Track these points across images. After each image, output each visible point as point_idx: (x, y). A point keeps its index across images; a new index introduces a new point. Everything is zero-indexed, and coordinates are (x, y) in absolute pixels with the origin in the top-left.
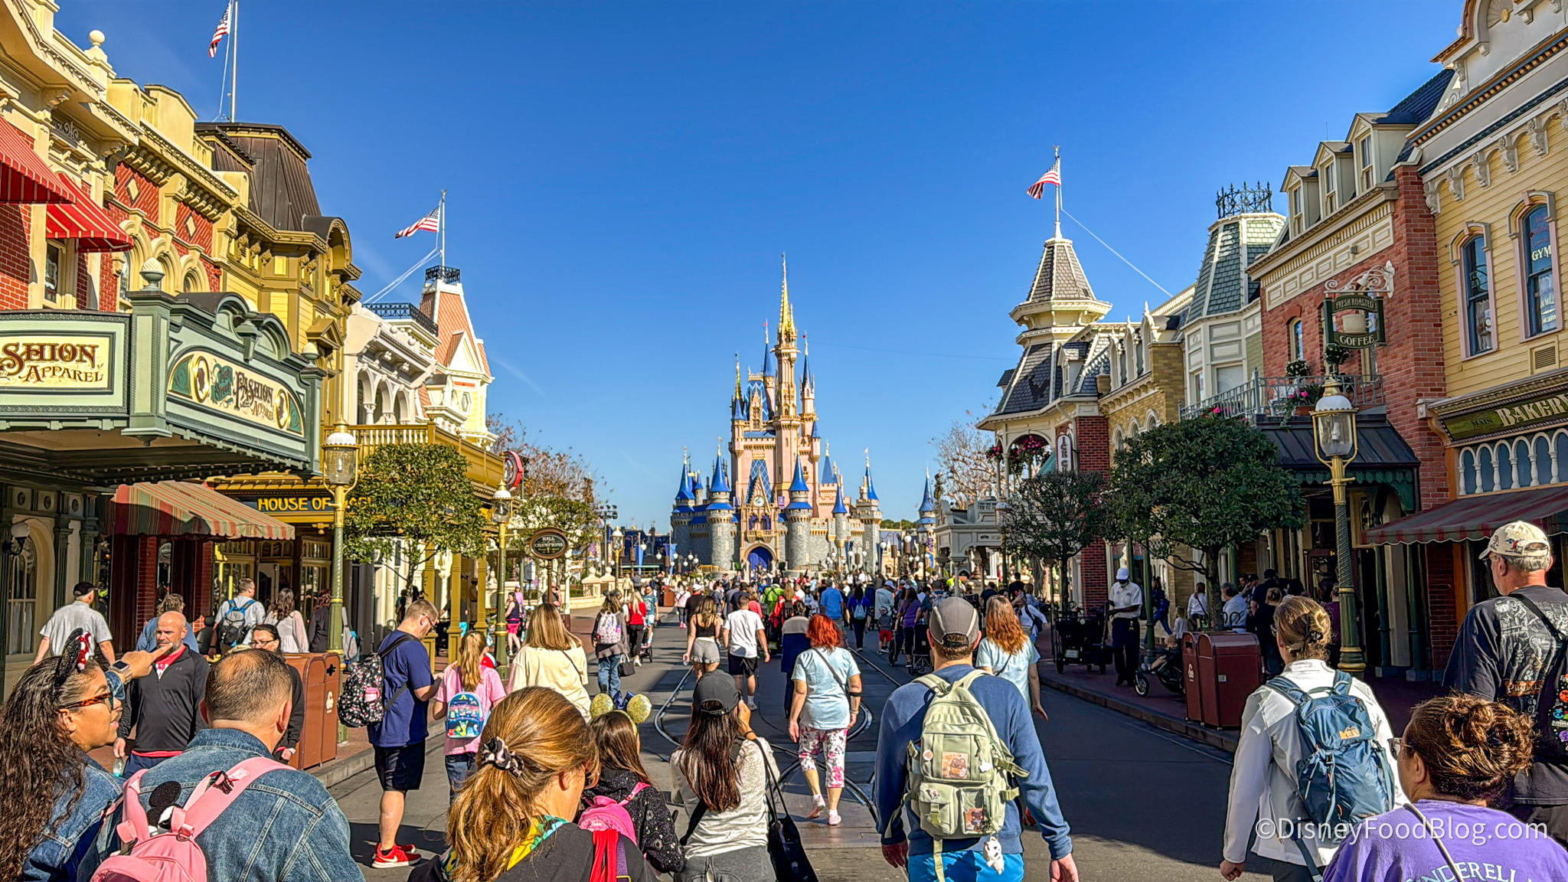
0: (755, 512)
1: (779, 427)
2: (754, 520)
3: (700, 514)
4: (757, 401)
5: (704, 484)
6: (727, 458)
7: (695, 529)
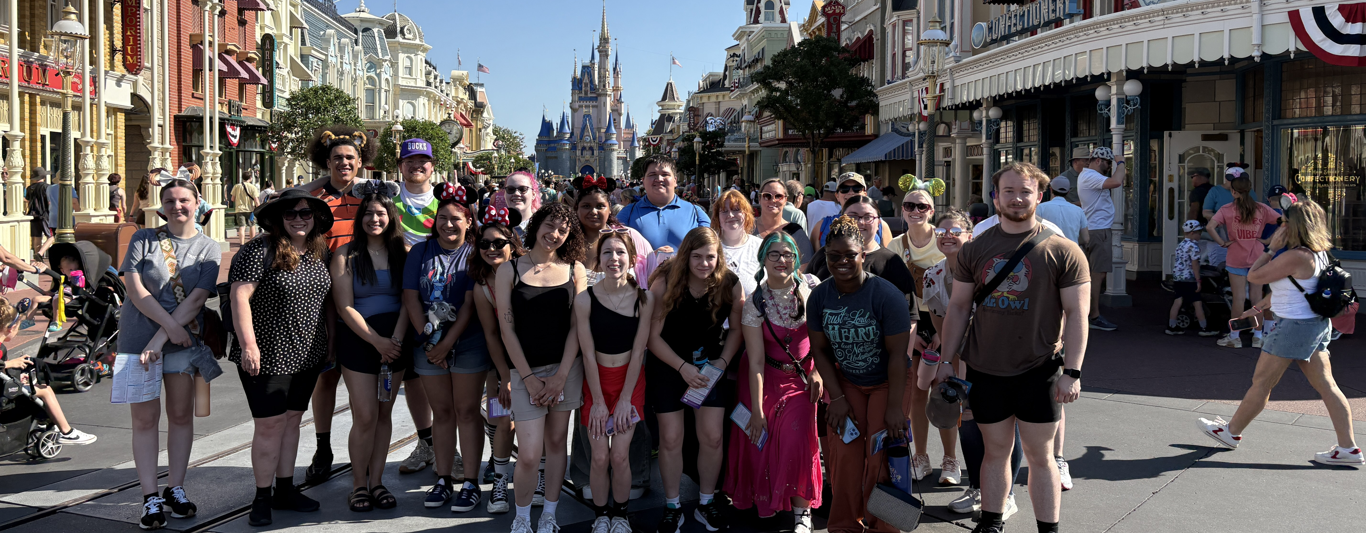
0: (585, 145)
1: (600, 95)
2: (584, 148)
3: (552, 145)
4: (586, 80)
5: (555, 127)
6: (568, 112)
7: (550, 154)
